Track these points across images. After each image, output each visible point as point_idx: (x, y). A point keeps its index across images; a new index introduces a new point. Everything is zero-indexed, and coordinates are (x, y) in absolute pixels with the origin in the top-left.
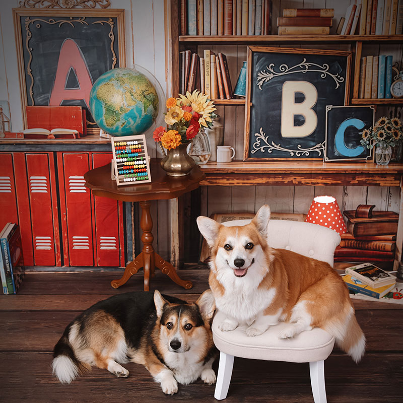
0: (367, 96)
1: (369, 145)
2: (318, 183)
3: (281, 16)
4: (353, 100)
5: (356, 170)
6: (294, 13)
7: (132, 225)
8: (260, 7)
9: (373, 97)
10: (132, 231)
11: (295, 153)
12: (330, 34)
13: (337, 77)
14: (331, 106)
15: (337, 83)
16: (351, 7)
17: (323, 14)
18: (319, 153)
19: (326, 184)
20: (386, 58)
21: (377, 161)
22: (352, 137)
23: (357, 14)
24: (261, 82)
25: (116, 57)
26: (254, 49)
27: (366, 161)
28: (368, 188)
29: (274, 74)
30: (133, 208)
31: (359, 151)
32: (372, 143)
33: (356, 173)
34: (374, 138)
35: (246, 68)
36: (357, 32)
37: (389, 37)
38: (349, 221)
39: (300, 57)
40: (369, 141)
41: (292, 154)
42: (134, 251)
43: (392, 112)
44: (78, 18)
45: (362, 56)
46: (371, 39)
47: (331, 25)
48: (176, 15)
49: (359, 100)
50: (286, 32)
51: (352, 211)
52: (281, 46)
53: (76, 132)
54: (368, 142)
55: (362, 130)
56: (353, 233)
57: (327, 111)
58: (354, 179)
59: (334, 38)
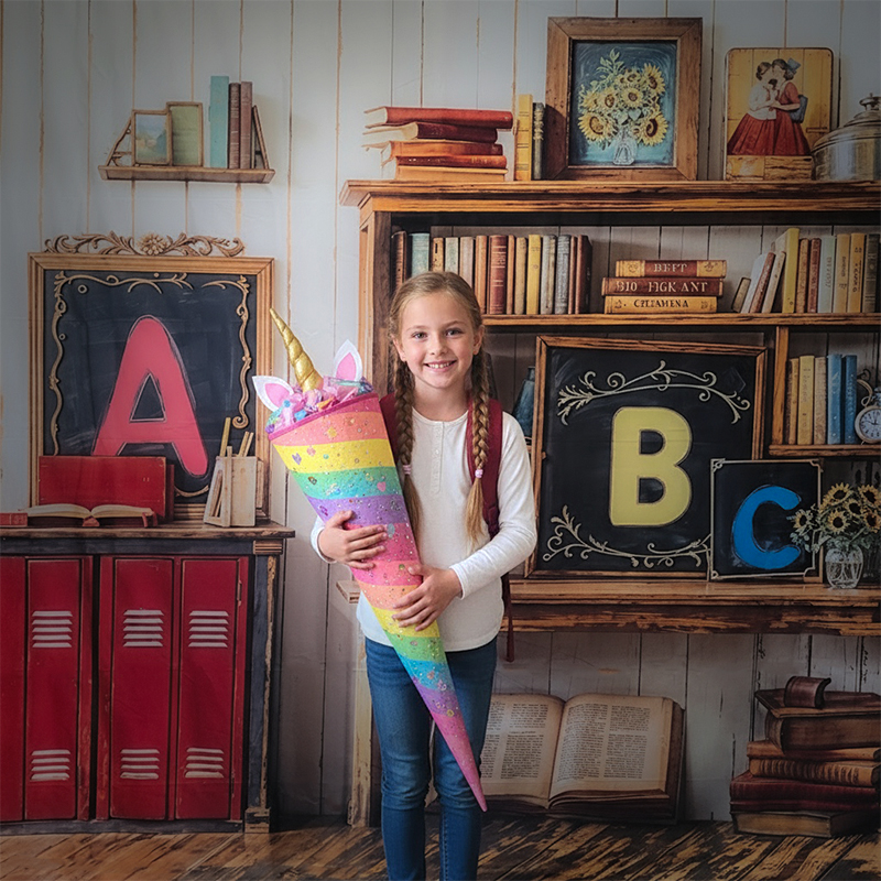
0: (804, 440)
1: (809, 543)
2: (695, 628)
3: (611, 275)
4: (771, 447)
5: (782, 599)
6: (639, 269)
7: (263, 721)
8: (566, 257)
9: (816, 442)
10: (262, 734)
11: (641, 560)
12: (718, 312)
13: (734, 400)
14: (723, 461)
15: (735, 412)
16: (765, 256)
17: (701, 270)
18: (697, 562)
19: (715, 630)
20: (844, 361)
21: (830, 579)
22: (772, 526)
23: (776, 271)
24: (567, 409)
25: (250, 356)
26: (551, 341)
27: (806, 579)
28: (810, 638)
29: (594, 393)
30: (268, 684)
31: (787, 556)
32: (816, 541)
33: (782, 607)
34: (822, 528)
35: (533, 380)
36: (777, 307)
37: (847, 317)
38: (770, 713)
39: (653, 358)
40: (810, 534)
41: (636, 563)
42: (263, 783)
43: (859, 473)
44: (170, 275)
45: (789, 357)
46: (809, 321)
47: (720, 293)
48: (385, 270)
49: (787, 447)
50: (622, 307)
51: (776, 691)
52: (610, 335)
53: (149, 512)
54: (807, 538)
55: (793, 512)
56: (779, 742)
57: (713, 471)
58: (779, 619)
59: (726, 319)
